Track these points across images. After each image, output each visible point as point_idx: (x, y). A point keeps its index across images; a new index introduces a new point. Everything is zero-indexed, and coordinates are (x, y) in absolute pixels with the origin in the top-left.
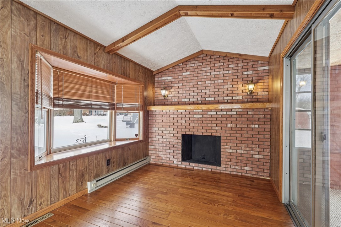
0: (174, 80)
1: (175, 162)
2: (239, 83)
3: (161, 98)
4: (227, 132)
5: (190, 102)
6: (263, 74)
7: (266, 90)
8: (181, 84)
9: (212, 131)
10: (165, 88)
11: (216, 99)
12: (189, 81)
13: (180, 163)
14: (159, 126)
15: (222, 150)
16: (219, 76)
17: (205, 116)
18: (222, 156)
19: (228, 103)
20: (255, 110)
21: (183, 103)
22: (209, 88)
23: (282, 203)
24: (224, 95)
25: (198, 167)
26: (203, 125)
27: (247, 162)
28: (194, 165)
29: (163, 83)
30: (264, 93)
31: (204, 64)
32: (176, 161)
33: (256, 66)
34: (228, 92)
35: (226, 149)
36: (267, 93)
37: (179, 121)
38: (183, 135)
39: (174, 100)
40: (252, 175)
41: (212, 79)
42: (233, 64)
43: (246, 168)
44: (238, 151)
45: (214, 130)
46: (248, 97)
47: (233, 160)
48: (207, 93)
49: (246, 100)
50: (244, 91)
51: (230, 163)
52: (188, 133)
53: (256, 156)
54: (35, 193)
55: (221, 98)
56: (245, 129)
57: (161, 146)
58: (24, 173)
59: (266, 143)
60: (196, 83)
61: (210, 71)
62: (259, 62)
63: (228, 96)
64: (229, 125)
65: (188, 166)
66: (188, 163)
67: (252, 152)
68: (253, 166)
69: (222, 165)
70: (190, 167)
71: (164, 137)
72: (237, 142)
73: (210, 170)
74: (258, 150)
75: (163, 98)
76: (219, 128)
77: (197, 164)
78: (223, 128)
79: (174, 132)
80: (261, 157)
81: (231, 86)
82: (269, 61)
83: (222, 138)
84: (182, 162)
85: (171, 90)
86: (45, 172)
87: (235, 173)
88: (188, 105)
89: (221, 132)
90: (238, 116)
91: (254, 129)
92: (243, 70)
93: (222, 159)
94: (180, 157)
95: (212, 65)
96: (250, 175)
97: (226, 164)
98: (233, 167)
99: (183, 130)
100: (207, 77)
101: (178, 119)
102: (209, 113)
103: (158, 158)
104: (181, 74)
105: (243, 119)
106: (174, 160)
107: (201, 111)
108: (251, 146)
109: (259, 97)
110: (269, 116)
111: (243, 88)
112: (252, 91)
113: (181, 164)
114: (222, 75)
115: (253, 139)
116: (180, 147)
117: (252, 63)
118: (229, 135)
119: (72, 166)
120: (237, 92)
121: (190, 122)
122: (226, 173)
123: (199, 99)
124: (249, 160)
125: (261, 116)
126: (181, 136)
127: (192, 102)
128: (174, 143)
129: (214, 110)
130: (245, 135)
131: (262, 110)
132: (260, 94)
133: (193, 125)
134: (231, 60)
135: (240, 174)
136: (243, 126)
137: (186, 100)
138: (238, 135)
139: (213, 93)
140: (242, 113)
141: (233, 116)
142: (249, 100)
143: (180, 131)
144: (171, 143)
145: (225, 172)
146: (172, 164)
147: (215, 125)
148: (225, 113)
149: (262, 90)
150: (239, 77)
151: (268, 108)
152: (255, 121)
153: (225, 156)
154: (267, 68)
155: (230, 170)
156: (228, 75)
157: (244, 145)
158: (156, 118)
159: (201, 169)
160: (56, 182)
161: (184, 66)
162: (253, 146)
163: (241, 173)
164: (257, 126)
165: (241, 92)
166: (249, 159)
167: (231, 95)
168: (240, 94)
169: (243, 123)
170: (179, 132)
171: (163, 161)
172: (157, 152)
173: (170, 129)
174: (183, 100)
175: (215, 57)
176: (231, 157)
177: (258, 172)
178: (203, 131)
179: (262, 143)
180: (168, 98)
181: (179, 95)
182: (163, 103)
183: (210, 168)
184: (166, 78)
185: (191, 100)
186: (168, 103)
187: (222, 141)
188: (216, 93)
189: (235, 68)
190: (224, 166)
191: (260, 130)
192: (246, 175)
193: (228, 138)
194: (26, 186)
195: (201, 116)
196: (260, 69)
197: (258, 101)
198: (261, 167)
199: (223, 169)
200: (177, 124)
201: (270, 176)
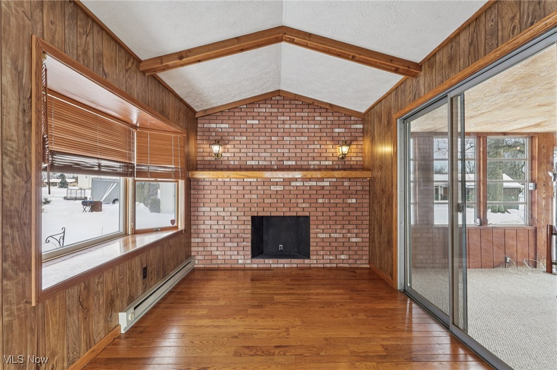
0: (232, 130)
1: (240, 262)
2: (328, 143)
3: (209, 158)
4: (318, 210)
5: (259, 167)
6: (357, 134)
7: (360, 155)
8: (244, 138)
9: (298, 209)
10: (217, 142)
11: (299, 163)
12: (257, 134)
13: (249, 261)
14: (211, 205)
15: (312, 236)
16: (303, 130)
17: (287, 188)
18: (312, 244)
19: (314, 170)
20: (352, 180)
21: (248, 167)
22: (288, 147)
23: (397, 290)
24: (310, 159)
25: (278, 263)
26: (284, 201)
27: (343, 248)
28: (271, 262)
29: (214, 134)
30: (358, 159)
31: (280, 110)
32: (243, 258)
33: (348, 122)
34: (315, 155)
35: (317, 234)
36: (361, 159)
37: (246, 196)
38: (253, 218)
39: (232, 162)
40: (350, 264)
41: (292, 134)
42: (320, 116)
43: (343, 257)
44: (332, 235)
45: (301, 208)
46: (340, 163)
47: (326, 248)
48: (286, 155)
49: (337, 167)
50: (335, 155)
51: (322, 253)
52: (261, 214)
53: (354, 240)
54: (43, 348)
55: (305, 163)
56: (341, 205)
57: (215, 238)
58: (26, 309)
59: (365, 222)
60: (269, 138)
61: (289, 122)
62: (352, 118)
63: (314, 160)
64: (320, 201)
65: (262, 264)
66: (261, 261)
67: (349, 235)
68: (351, 252)
69: (311, 257)
70: (265, 266)
71: (220, 222)
72: (331, 222)
73: (295, 266)
74: (355, 231)
75: (213, 159)
77: (275, 260)
78: (312, 205)
79: (238, 214)
80: (359, 240)
81: (318, 146)
82: (363, 118)
83: (311, 218)
84: (253, 260)
85: (228, 146)
86: (58, 303)
87: (328, 266)
88: (257, 171)
89: (310, 210)
90: (332, 188)
91: (351, 205)
92: (334, 126)
93: (311, 249)
94: (250, 253)
95: (292, 114)
96: (347, 265)
97: (317, 255)
98: (326, 257)
99: (253, 209)
100: (286, 130)
101: (245, 192)
102: (293, 184)
103: (210, 257)
104: (244, 122)
105: (338, 192)
106: (239, 257)
107: (282, 180)
108: (347, 227)
109: (352, 163)
110: (367, 188)
111: (333, 151)
112: (345, 155)
113: (252, 263)
114: (306, 131)
115: (350, 218)
116: (249, 236)
117: (344, 118)
118: (320, 214)
119: (98, 285)
120: (326, 155)
121: (265, 197)
122: (317, 267)
123: (273, 163)
124: (346, 246)
125: (359, 188)
126: (249, 218)
127: (263, 167)
128: (238, 231)
129: (300, 180)
130: (341, 214)
131: (359, 180)
132: (353, 159)
133: (270, 201)
134: (317, 110)
135: (335, 265)
136: (337, 201)
137: (253, 163)
138: (332, 214)
139: (294, 155)
140: (337, 184)
141: (325, 188)
142: (340, 167)
143: (248, 211)
144: (233, 231)
145: (315, 266)
146: (235, 264)
147: (302, 201)
148: (314, 183)
149: (355, 155)
150: (328, 134)
151: (366, 178)
152: (352, 194)
153: (315, 244)
154: (361, 126)
155: (322, 261)
156: (314, 130)
157: (339, 227)
158: (205, 192)
159: (282, 266)
160: (75, 319)
161: (249, 110)
162: (350, 227)
163: (337, 264)
164: (354, 201)
165: (331, 155)
166: (346, 244)
167: (318, 159)
168: (330, 159)
169: (338, 197)
170: (246, 214)
171: (219, 262)
172: (209, 249)
173: (230, 209)
174: (249, 163)
175: (297, 102)
176: (323, 244)
177: (356, 260)
178: (284, 209)
179: (360, 222)
180: (222, 159)
181: (241, 155)
182: (214, 167)
183: (295, 263)
184: (218, 126)
185: (261, 163)
186: (221, 167)
187: (311, 223)
188: (298, 155)
189: (323, 122)
190: (314, 257)
191: (358, 205)
192: (342, 265)
193: (319, 218)
194: (29, 336)
195: (282, 188)
196: (353, 126)
197: (351, 168)
198: (360, 253)
199: (313, 261)
200: (243, 201)
201: (369, 263)
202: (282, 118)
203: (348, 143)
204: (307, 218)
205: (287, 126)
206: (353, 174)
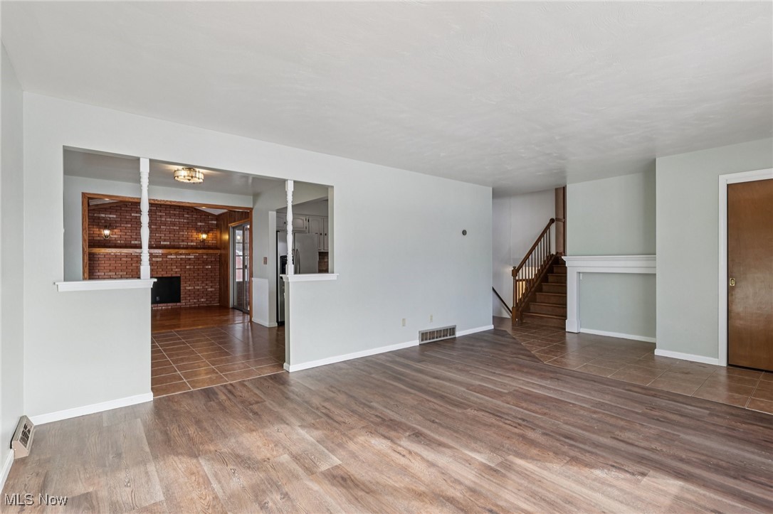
0: (119, 219)
2: (193, 231)
3: (99, 238)
4: (186, 272)
6: (213, 227)
7: (214, 239)
8: (130, 225)
9: (172, 273)
10: (106, 227)
11: (172, 244)
14: (105, 271)
15: (182, 288)
16: (175, 223)
17: (165, 259)
18: (182, 293)
19: (183, 248)
20: (209, 255)
22: (164, 233)
23: (229, 306)
24: (180, 241)
25: (157, 307)
26: (162, 267)
27: (202, 295)
29: (103, 221)
30: (213, 242)
33: (206, 220)
34: (184, 239)
35: (186, 287)
36: (216, 242)
37: (134, 265)
39: (119, 242)
40: (207, 304)
41: (167, 225)
42: (188, 215)
43: (202, 300)
44: (196, 287)
45: (174, 272)
46: (201, 244)
47: (192, 296)
48: (162, 238)
49: (199, 247)
50: (198, 239)
51: (189, 298)
53: (209, 290)
55: (177, 243)
56: (201, 270)
59: (216, 279)
62: (210, 217)
63: (183, 242)
64: (188, 267)
67: (207, 287)
68: (207, 297)
69: (182, 301)
72: (195, 280)
73: (170, 307)
74: (211, 284)
75: (102, 239)
76: (179, 270)
78: (182, 270)
79: (127, 276)
80: (213, 289)
81: (186, 233)
82: (218, 217)
83: (182, 278)
85: (115, 230)
87: (193, 306)
89: (181, 273)
90: (195, 259)
91: (208, 270)
92: (197, 221)
93: (181, 296)
96: (205, 305)
97: (185, 300)
98: (191, 301)
100: (162, 222)
101: (132, 262)
102: (169, 257)
105: (199, 262)
107: (161, 254)
108: (205, 282)
109: (209, 245)
110: (219, 260)
111: (196, 236)
112: (205, 239)
114: (178, 223)
115: (207, 277)
117: (204, 217)
118: (188, 275)
120: (191, 239)
125: (213, 259)
129: (174, 254)
130: (201, 275)
131: (213, 255)
132: (210, 242)
136: (199, 267)
137: (136, 242)
138: (196, 275)
139: (168, 238)
140: (199, 257)
141: (191, 260)
142: (202, 247)
143: (135, 274)
145: (184, 306)
147: (175, 267)
148: (184, 257)
149: (211, 239)
150: (193, 226)
151: (217, 254)
152: (209, 263)
153: (184, 293)
154: (215, 222)
155: (189, 304)
156: (184, 223)
157: (200, 282)
158: (99, 262)
159: (160, 308)
161: (134, 206)
162: (208, 282)
163: (198, 304)
164: (210, 267)
165: (195, 239)
166: (205, 292)
167: (186, 241)
168: (194, 241)
169: (200, 264)
170: (134, 276)
173: (121, 273)
174: (133, 242)
176: (189, 293)
177: (211, 301)
178: (163, 273)
179: (214, 279)
180: (110, 239)
181: (126, 237)
182: (103, 244)
183: (170, 305)
184: (107, 216)
186: (110, 245)
187: (182, 280)
188: (171, 238)
189: (190, 218)
191: (212, 270)
192: (202, 305)
193: (187, 278)
195: (161, 259)
196: (210, 222)
197: (209, 248)
198: (214, 297)
199: (183, 303)
200: (131, 268)
201: (219, 302)
202: (160, 214)
203: (206, 232)
204: (178, 279)
205: (163, 219)
206: (211, 251)
